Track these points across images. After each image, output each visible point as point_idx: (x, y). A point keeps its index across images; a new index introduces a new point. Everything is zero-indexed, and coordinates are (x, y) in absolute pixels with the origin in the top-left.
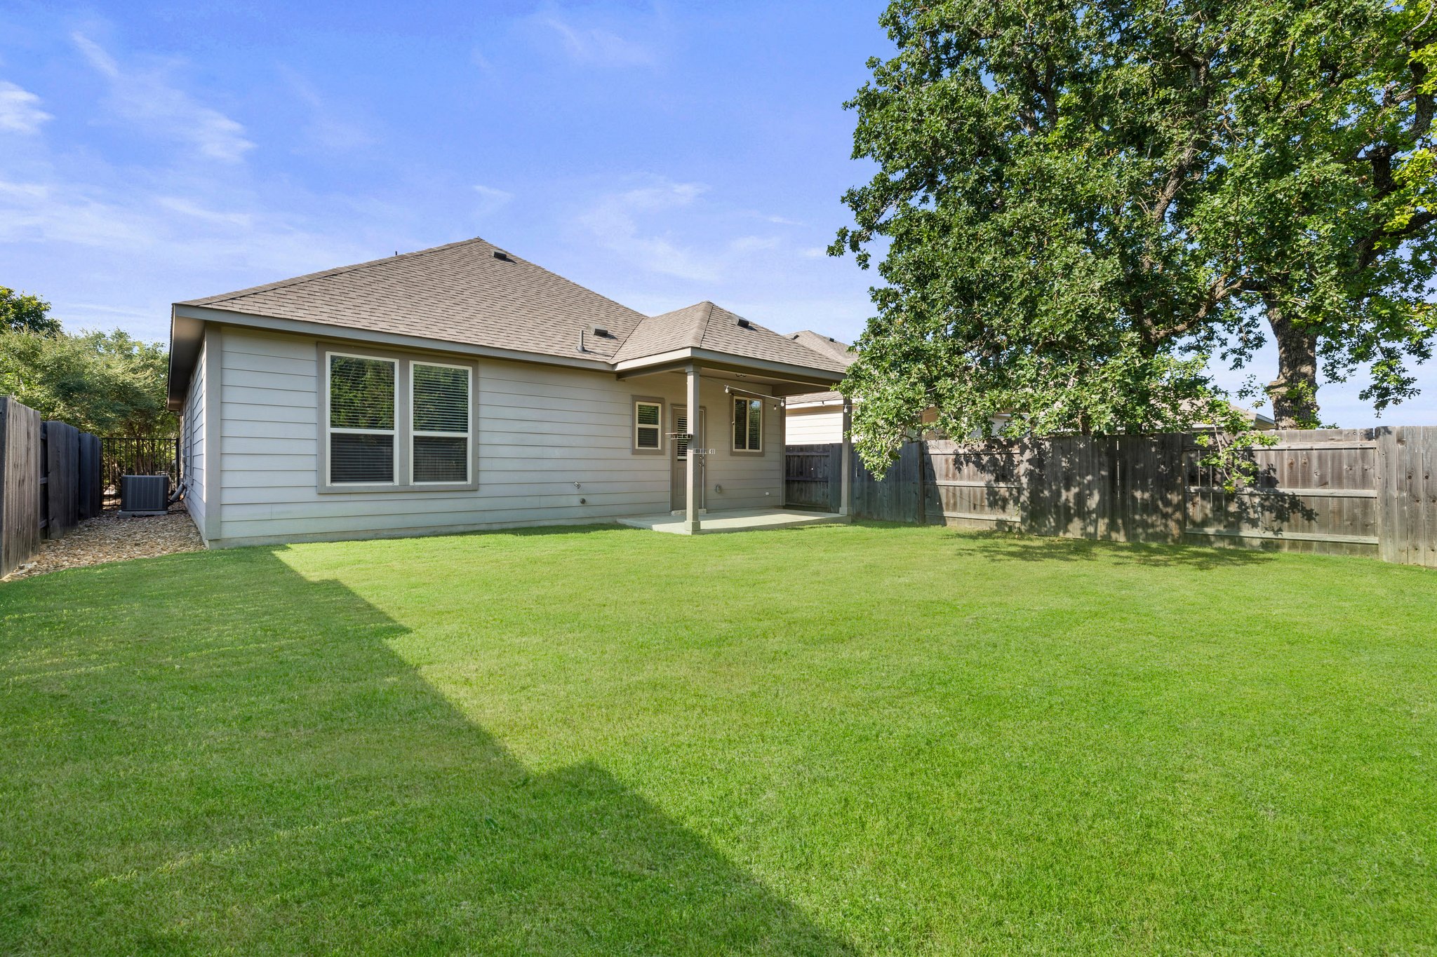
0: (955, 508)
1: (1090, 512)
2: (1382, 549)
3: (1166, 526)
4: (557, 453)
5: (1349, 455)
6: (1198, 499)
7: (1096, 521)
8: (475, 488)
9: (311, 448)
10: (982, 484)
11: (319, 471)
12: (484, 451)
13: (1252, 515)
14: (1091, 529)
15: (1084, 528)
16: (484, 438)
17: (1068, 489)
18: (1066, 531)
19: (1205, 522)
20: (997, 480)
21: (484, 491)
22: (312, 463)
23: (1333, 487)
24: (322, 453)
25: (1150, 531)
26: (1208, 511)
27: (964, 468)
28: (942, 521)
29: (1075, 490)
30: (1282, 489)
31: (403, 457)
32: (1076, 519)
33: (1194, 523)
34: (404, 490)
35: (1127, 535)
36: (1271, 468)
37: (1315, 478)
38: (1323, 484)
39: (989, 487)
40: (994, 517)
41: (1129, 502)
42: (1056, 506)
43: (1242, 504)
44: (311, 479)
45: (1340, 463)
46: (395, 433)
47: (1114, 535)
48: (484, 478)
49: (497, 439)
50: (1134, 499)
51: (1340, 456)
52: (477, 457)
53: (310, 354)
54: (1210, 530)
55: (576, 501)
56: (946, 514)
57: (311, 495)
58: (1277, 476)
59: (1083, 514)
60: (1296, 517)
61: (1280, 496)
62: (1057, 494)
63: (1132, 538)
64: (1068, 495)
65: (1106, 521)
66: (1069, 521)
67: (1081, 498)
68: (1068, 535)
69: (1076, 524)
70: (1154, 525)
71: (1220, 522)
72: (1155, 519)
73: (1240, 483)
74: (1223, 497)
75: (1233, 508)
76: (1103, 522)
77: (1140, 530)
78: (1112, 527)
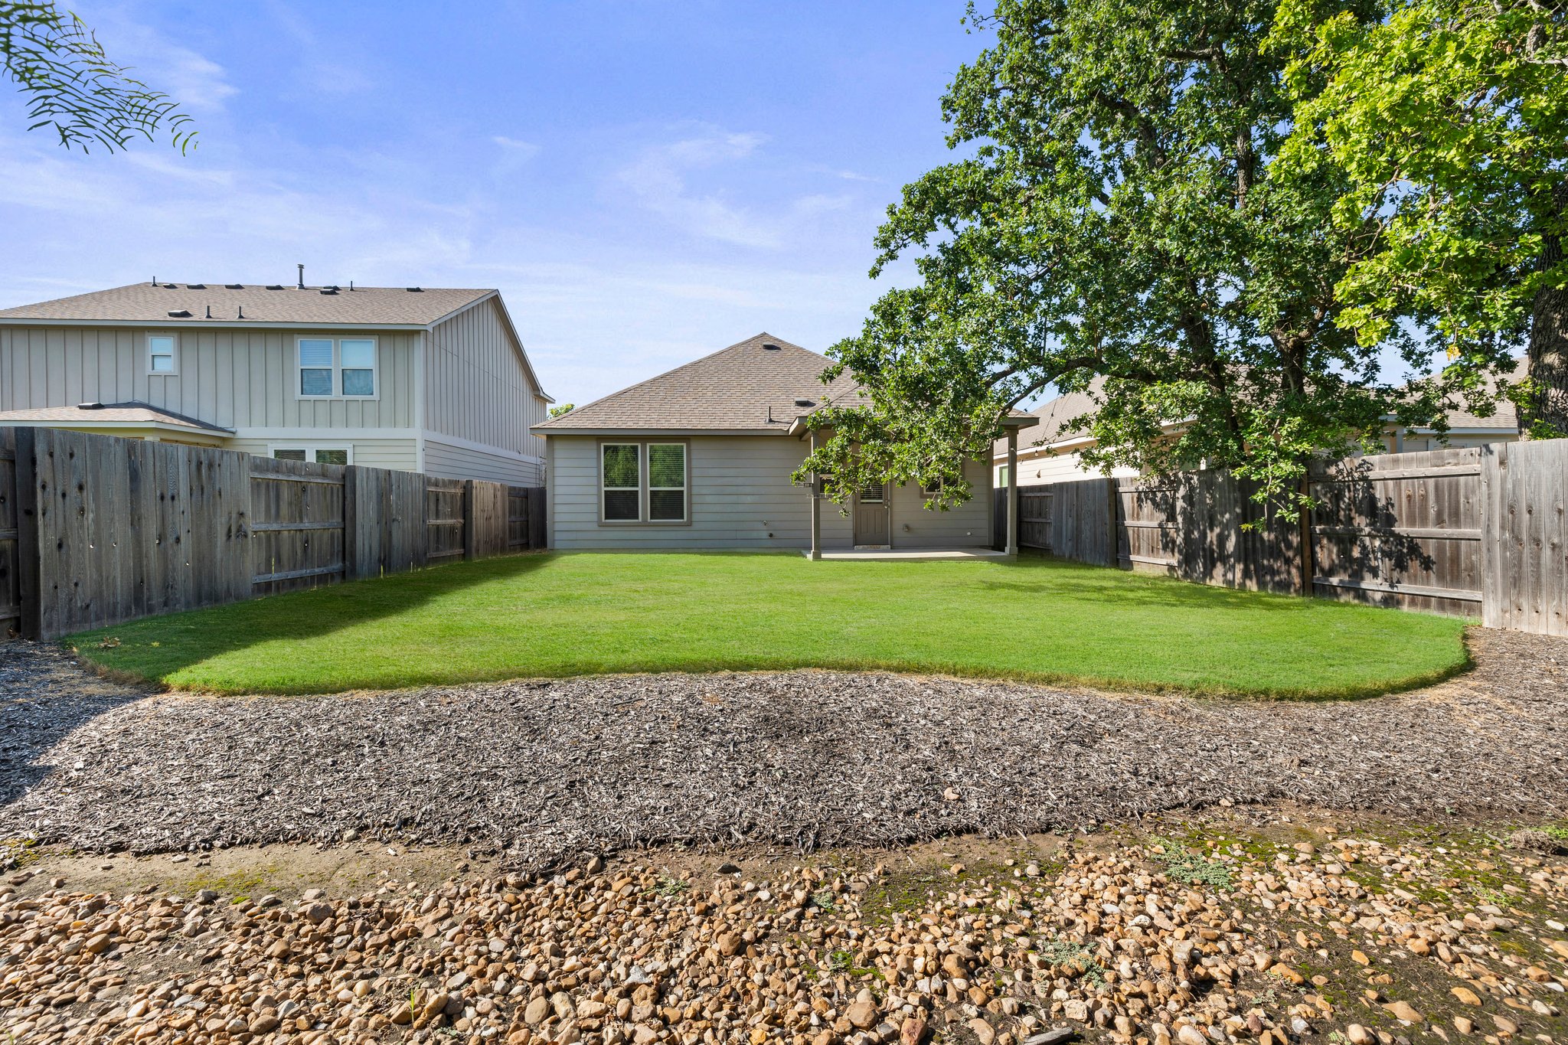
0: (1139, 553)
1: (1229, 556)
2: (1485, 608)
3: (1289, 573)
4: (749, 499)
5: (1466, 484)
6: (1325, 541)
7: (1234, 566)
8: (689, 524)
9: (594, 499)
10: (1155, 524)
11: (599, 513)
12: (695, 499)
13: (1374, 563)
14: (1230, 576)
15: (1225, 575)
16: (695, 491)
17: (1212, 530)
18: (1212, 578)
19: (1331, 572)
20: (1168, 520)
21: (695, 526)
22: (594, 508)
23: (1450, 526)
24: (599, 503)
25: (1277, 578)
26: (1334, 556)
27: (1144, 505)
28: (1129, 565)
29: (1217, 530)
30: (1401, 529)
31: (644, 505)
32: (1219, 564)
33: (1322, 570)
34: (645, 524)
35: (1258, 583)
36: (1389, 503)
37: (1432, 512)
38: (1440, 521)
39: (1160, 526)
40: (1164, 562)
41: (1258, 545)
42: (1204, 549)
43: (1364, 547)
44: (594, 517)
45: (1457, 493)
46: (639, 489)
47: (1248, 583)
48: (695, 517)
49: (704, 491)
50: (1262, 539)
51: (1457, 485)
52: (690, 503)
53: (593, 445)
54: (1335, 581)
55: (765, 535)
56: (1133, 557)
57: (595, 526)
58: (1394, 512)
59: (1224, 559)
60: (1414, 565)
61: (1399, 538)
62: (1204, 535)
63: (1262, 585)
64: (1212, 536)
65: (1242, 566)
66: (1214, 566)
67: (1222, 540)
68: (1213, 583)
69: (1219, 570)
70: (1279, 572)
71: (1345, 570)
72: (1278, 565)
73: (1361, 522)
74: (1347, 539)
75: (1356, 553)
76: (1239, 567)
77: (1268, 578)
78: (1246, 574)
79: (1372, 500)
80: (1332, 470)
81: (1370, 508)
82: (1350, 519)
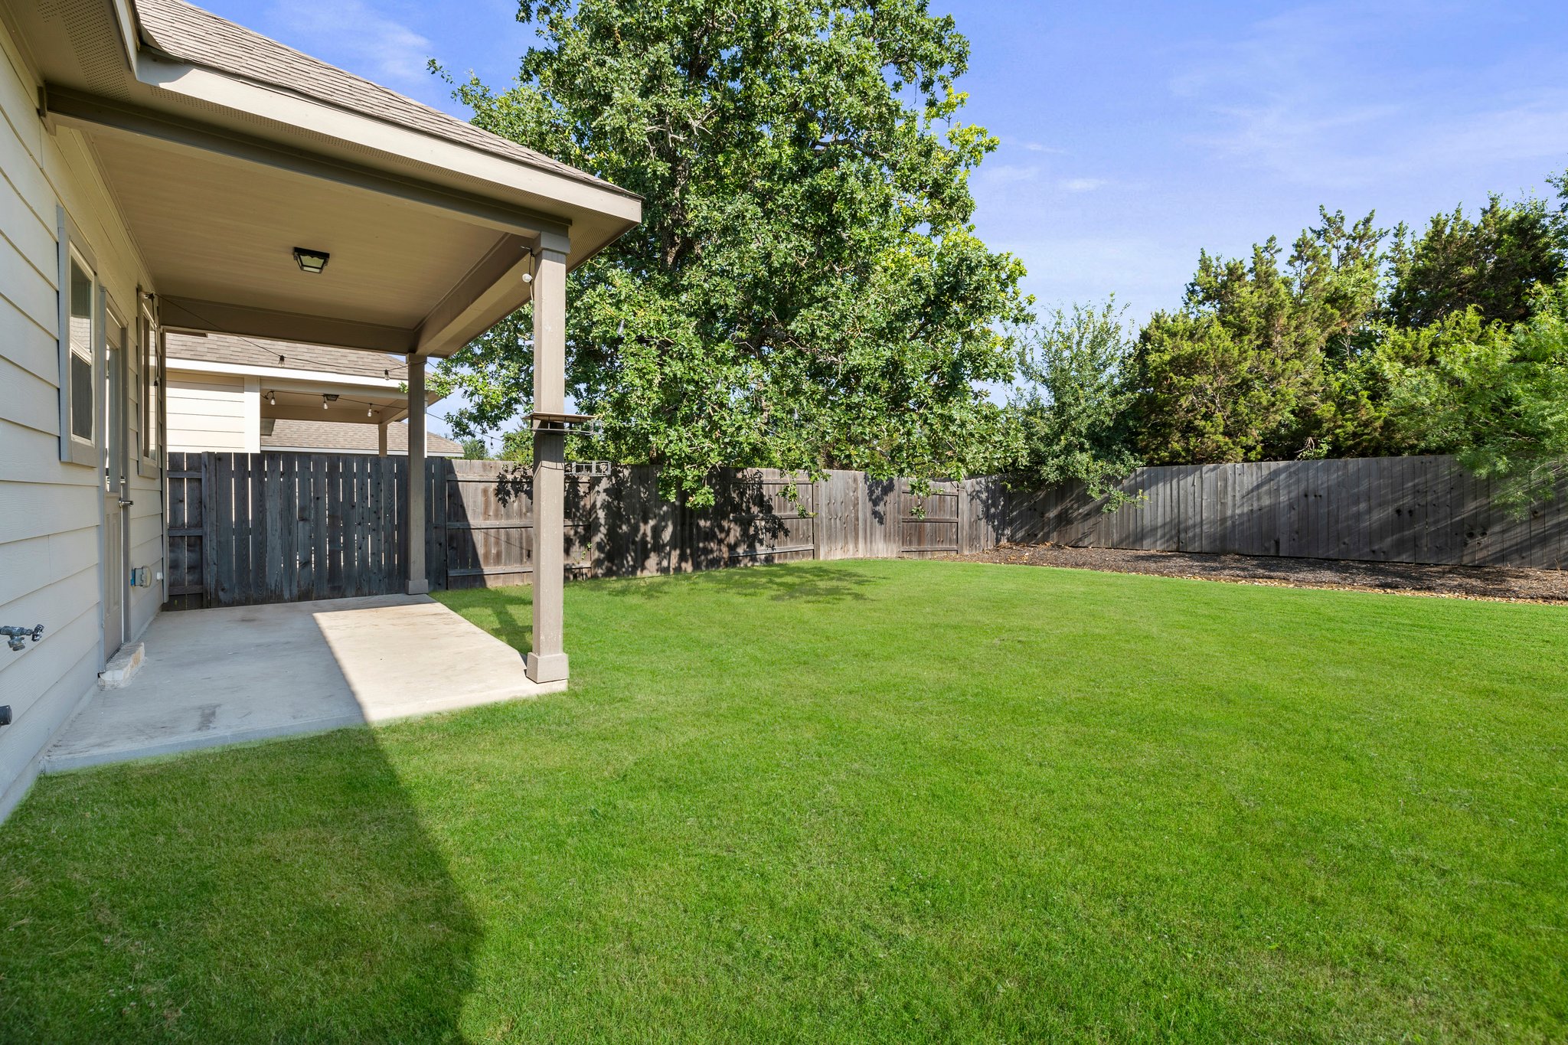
0: (498, 560)
1: (664, 546)
7: (669, 554)
13: (761, 537)
14: (665, 563)
15: (659, 564)
17: (645, 523)
18: (643, 568)
25: (709, 557)
29: (652, 523)
30: (775, 513)
32: (652, 554)
35: (693, 564)
36: (770, 497)
38: (791, 509)
41: (695, 531)
42: (634, 542)
43: (756, 527)
47: (683, 565)
50: (699, 528)
54: (741, 551)
56: (485, 570)
58: (772, 504)
59: (658, 548)
60: (781, 534)
61: (775, 517)
62: (635, 529)
63: (697, 566)
64: (647, 529)
65: (678, 552)
66: (647, 557)
67: (657, 532)
68: (646, 573)
69: (652, 561)
70: (712, 551)
71: (744, 542)
72: (713, 545)
73: (755, 510)
74: (746, 523)
75: (752, 531)
76: (675, 555)
77: (703, 557)
78: (682, 558)
79: (762, 496)
80: (740, 475)
81: (760, 500)
82: (749, 509)
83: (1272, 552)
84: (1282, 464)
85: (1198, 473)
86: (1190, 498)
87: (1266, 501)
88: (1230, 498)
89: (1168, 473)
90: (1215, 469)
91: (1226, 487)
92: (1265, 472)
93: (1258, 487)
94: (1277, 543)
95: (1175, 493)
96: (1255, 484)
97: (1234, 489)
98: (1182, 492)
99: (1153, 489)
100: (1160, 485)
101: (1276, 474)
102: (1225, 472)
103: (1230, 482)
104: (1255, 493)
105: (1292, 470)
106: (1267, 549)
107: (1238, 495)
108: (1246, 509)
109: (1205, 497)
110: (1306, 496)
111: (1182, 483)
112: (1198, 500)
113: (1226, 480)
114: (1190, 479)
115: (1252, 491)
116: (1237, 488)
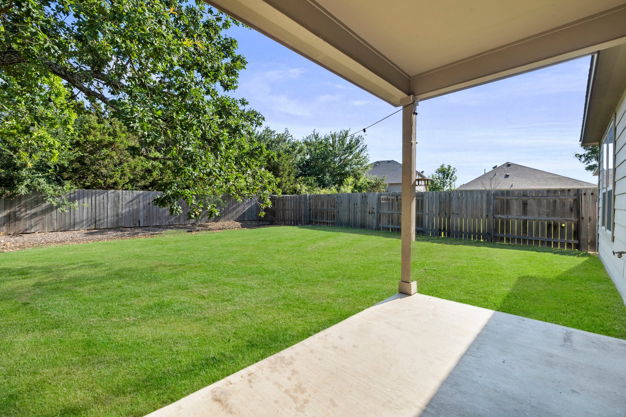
83: (138, 225)
84: (141, 192)
85: (106, 194)
86: (102, 205)
87: (135, 207)
88: (120, 205)
89: (90, 193)
90: (114, 192)
91: (119, 200)
92: (135, 195)
93: (132, 201)
94: (139, 221)
95: (94, 202)
96: (131, 199)
97: (122, 201)
98: (97, 202)
99: (81, 200)
100: (85, 199)
101: (138, 196)
102: (119, 194)
103: (121, 198)
104: (131, 203)
105: (144, 194)
106: (135, 225)
107: (124, 204)
108: (127, 210)
109: (109, 204)
110: (149, 204)
111: (97, 198)
112: (106, 206)
113: (119, 197)
114: (102, 196)
115: (130, 202)
116: (124, 201)
